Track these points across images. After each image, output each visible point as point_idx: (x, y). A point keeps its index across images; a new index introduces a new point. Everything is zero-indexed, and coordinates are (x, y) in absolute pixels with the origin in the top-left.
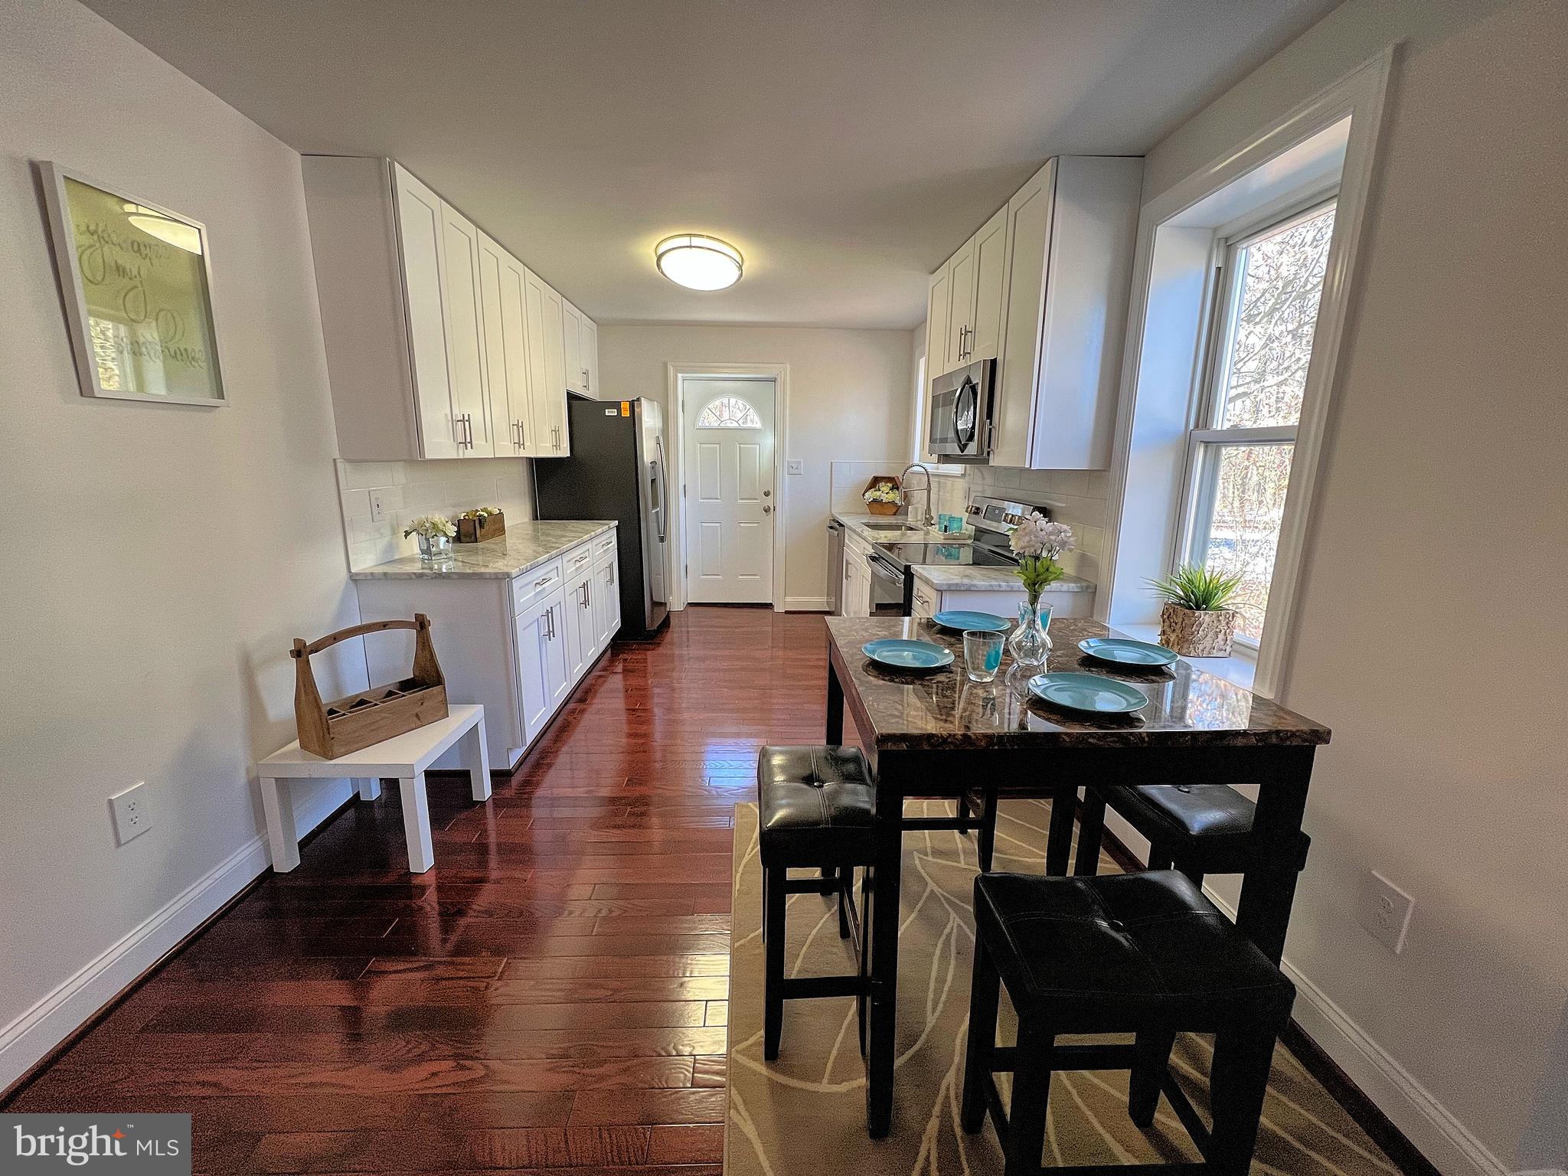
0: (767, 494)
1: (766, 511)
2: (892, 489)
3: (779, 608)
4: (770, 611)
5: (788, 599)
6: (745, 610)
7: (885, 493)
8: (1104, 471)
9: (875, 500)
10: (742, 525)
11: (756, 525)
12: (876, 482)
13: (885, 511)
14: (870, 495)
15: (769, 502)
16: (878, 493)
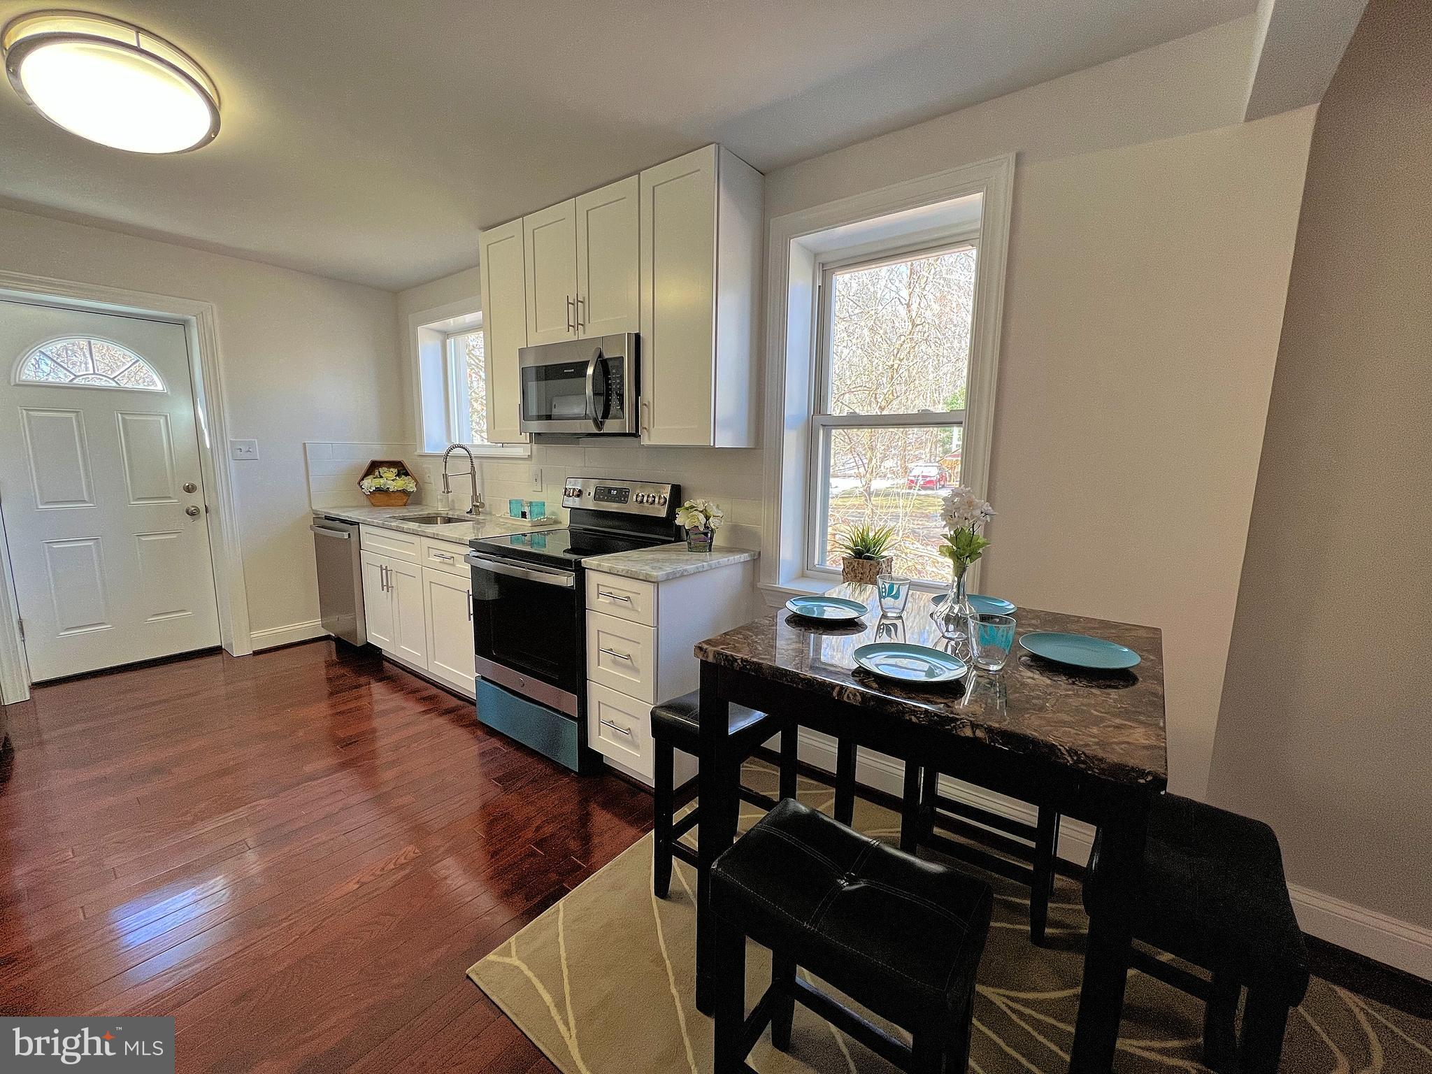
0: (190, 489)
1: (192, 514)
2: (399, 475)
3: (241, 649)
4: (219, 658)
5: (255, 634)
6: (175, 666)
7: (389, 480)
8: (755, 449)
9: (378, 490)
10: (143, 539)
11: (174, 536)
12: (374, 467)
13: (393, 501)
14: (370, 484)
15: (196, 500)
16: (382, 481)
